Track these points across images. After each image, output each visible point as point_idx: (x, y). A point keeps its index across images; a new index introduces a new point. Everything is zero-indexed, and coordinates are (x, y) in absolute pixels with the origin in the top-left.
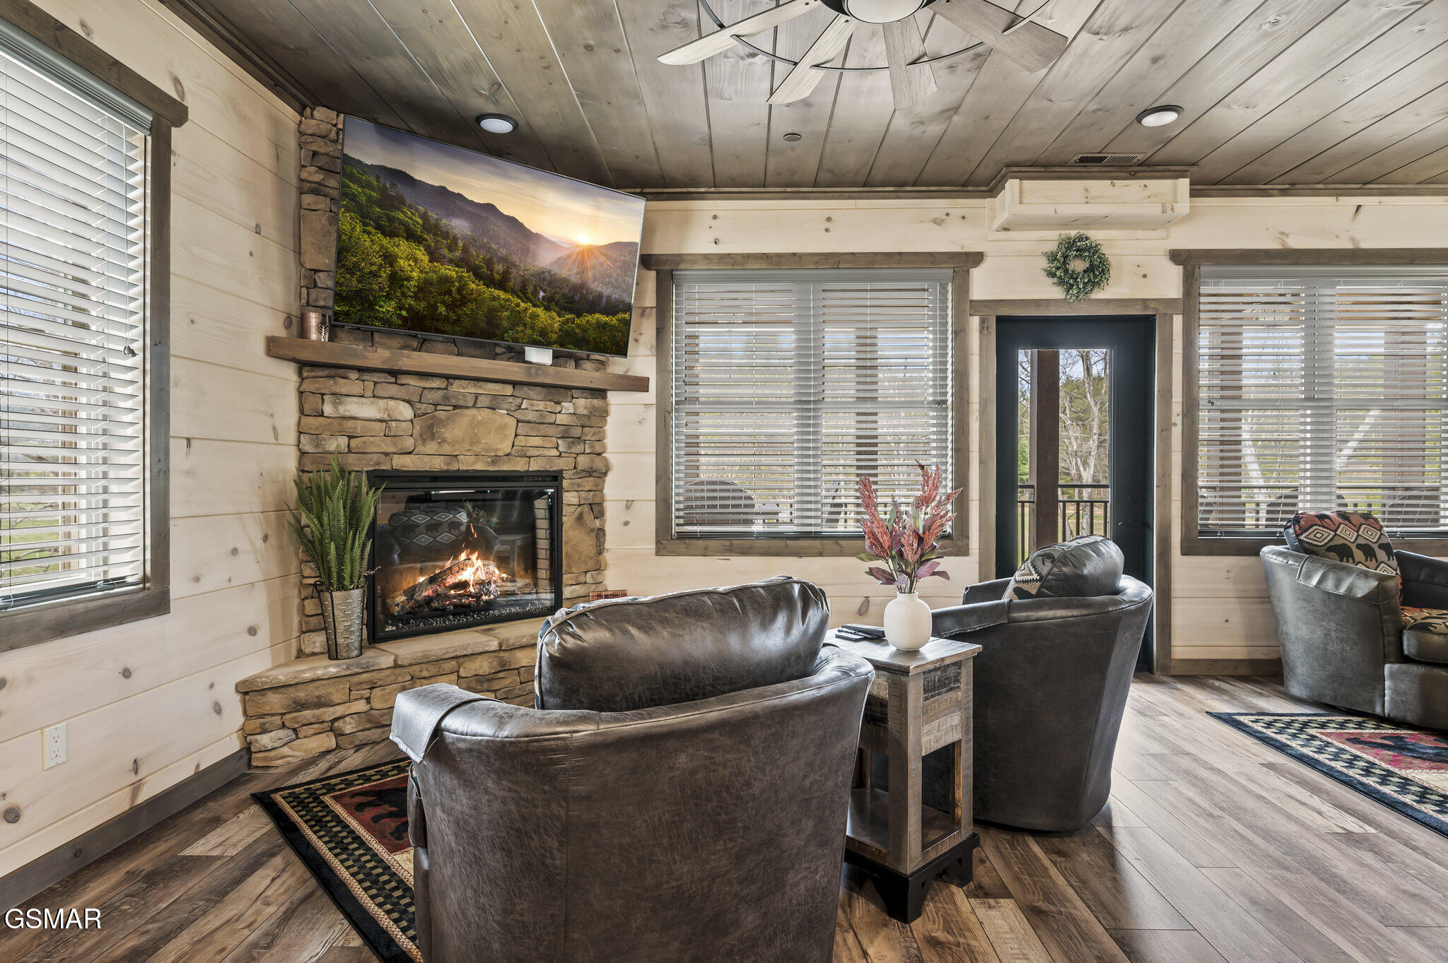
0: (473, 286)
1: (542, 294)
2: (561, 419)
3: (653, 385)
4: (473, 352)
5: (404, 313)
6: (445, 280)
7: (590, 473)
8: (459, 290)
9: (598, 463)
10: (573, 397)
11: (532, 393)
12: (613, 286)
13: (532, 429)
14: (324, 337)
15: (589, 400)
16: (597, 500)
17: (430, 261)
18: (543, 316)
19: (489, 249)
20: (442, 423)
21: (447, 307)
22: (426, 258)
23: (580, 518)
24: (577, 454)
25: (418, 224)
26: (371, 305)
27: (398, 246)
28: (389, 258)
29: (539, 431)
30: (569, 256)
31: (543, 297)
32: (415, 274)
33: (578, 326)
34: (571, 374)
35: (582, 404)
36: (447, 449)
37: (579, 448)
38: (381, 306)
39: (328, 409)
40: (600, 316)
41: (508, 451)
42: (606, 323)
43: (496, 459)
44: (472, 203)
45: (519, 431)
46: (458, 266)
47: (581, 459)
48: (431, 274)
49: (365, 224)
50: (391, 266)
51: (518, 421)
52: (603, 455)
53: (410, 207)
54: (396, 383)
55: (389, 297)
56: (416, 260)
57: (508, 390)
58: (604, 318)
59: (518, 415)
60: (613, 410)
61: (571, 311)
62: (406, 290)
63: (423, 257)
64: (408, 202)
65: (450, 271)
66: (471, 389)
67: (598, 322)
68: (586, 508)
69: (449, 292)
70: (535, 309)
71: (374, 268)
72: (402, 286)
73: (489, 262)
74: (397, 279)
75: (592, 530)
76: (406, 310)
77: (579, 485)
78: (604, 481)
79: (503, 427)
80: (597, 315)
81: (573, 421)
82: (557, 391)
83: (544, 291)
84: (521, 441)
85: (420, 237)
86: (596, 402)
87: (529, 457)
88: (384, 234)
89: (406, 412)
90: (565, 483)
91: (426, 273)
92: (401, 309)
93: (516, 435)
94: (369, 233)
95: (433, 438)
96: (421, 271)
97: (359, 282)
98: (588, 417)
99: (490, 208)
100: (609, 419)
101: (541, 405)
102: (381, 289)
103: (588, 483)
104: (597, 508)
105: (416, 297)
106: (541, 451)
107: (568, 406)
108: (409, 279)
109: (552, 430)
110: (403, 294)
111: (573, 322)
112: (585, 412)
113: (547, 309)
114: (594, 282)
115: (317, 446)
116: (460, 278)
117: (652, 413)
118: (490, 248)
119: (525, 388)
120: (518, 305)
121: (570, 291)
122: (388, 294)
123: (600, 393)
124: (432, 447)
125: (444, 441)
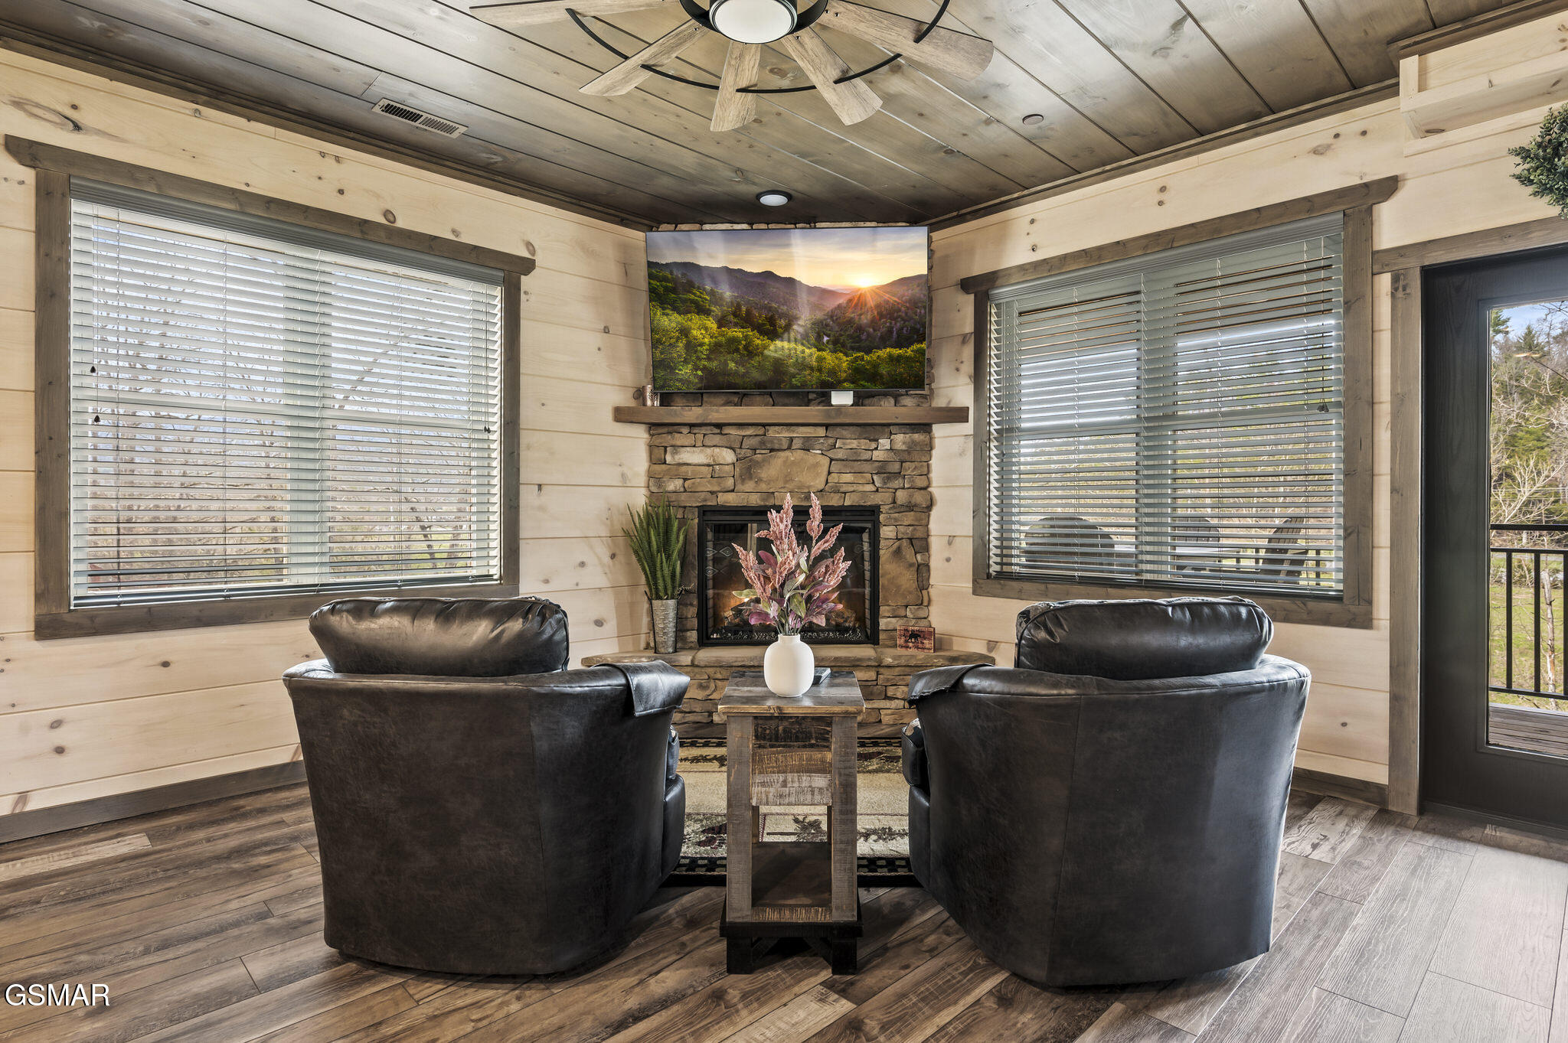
0: (758, 342)
1: (826, 339)
2: (878, 455)
3: (971, 414)
4: (786, 401)
5: (700, 373)
6: (733, 341)
7: (910, 507)
8: (746, 347)
9: (919, 498)
10: (891, 433)
11: (845, 432)
12: (903, 319)
13: (845, 466)
14: (657, 403)
15: (908, 436)
16: (918, 534)
17: (718, 328)
18: (830, 358)
19: (770, 309)
20: (758, 464)
21: (736, 363)
22: (715, 326)
23: (898, 553)
24: (896, 490)
25: (706, 300)
26: (672, 369)
27: (690, 320)
28: (684, 332)
29: (852, 468)
30: (850, 301)
31: (828, 342)
32: (706, 340)
33: (868, 362)
34: (884, 410)
35: (900, 440)
36: (763, 487)
37: (897, 483)
38: (680, 370)
39: (669, 459)
40: (892, 350)
41: (821, 487)
42: (899, 356)
43: (808, 496)
44: (751, 273)
45: (832, 469)
46: (743, 328)
47: (899, 493)
48: (720, 338)
49: (664, 309)
50: (687, 336)
51: (831, 460)
52: (929, 489)
53: (699, 288)
54: (721, 434)
55: (686, 362)
56: (706, 329)
57: (821, 431)
58: (896, 352)
59: (832, 454)
60: (937, 442)
61: (859, 350)
62: (700, 354)
63: (712, 325)
64: (697, 285)
65: (736, 333)
66: (785, 434)
67: (890, 356)
68: (905, 543)
69: (737, 350)
70: (820, 353)
71: (673, 341)
72: (696, 351)
73: (772, 320)
74: (692, 346)
75: (911, 565)
76: (701, 370)
77: (896, 520)
78: (929, 516)
79: (817, 465)
80: (888, 350)
81: (891, 456)
82: (872, 430)
83: (828, 336)
84: (835, 478)
85: (709, 310)
86: (916, 436)
87: (845, 493)
88: (679, 313)
89: (729, 456)
90: (882, 517)
91: (716, 337)
92: (696, 370)
93: (829, 473)
94: (667, 315)
95: (751, 478)
96: (711, 337)
97: (662, 353)
98: (908, 452)
99: (769, 275)
100: (934, 452)
101: (854, 444)
102: (679, 356)
103: (909, 518)
104: (921, 544)
105: (709, 359)
106: (855, 488)
107: (884, 443)
108: (702, 345)
109: (867, 467)
110: (699, 358)
111: (862, 359)
112: (904, 447)
113: (834, 351)
114: (880, 320)
115: (660, 487)
116: (746, 337)
117: (970, 446)
118: (771, 307)
119: (838, 429)
120: (803, 352)
121: (855, 331)
122: (685, 359)
123: (925, 427)
124: (750, 486)
125: (760, 480)
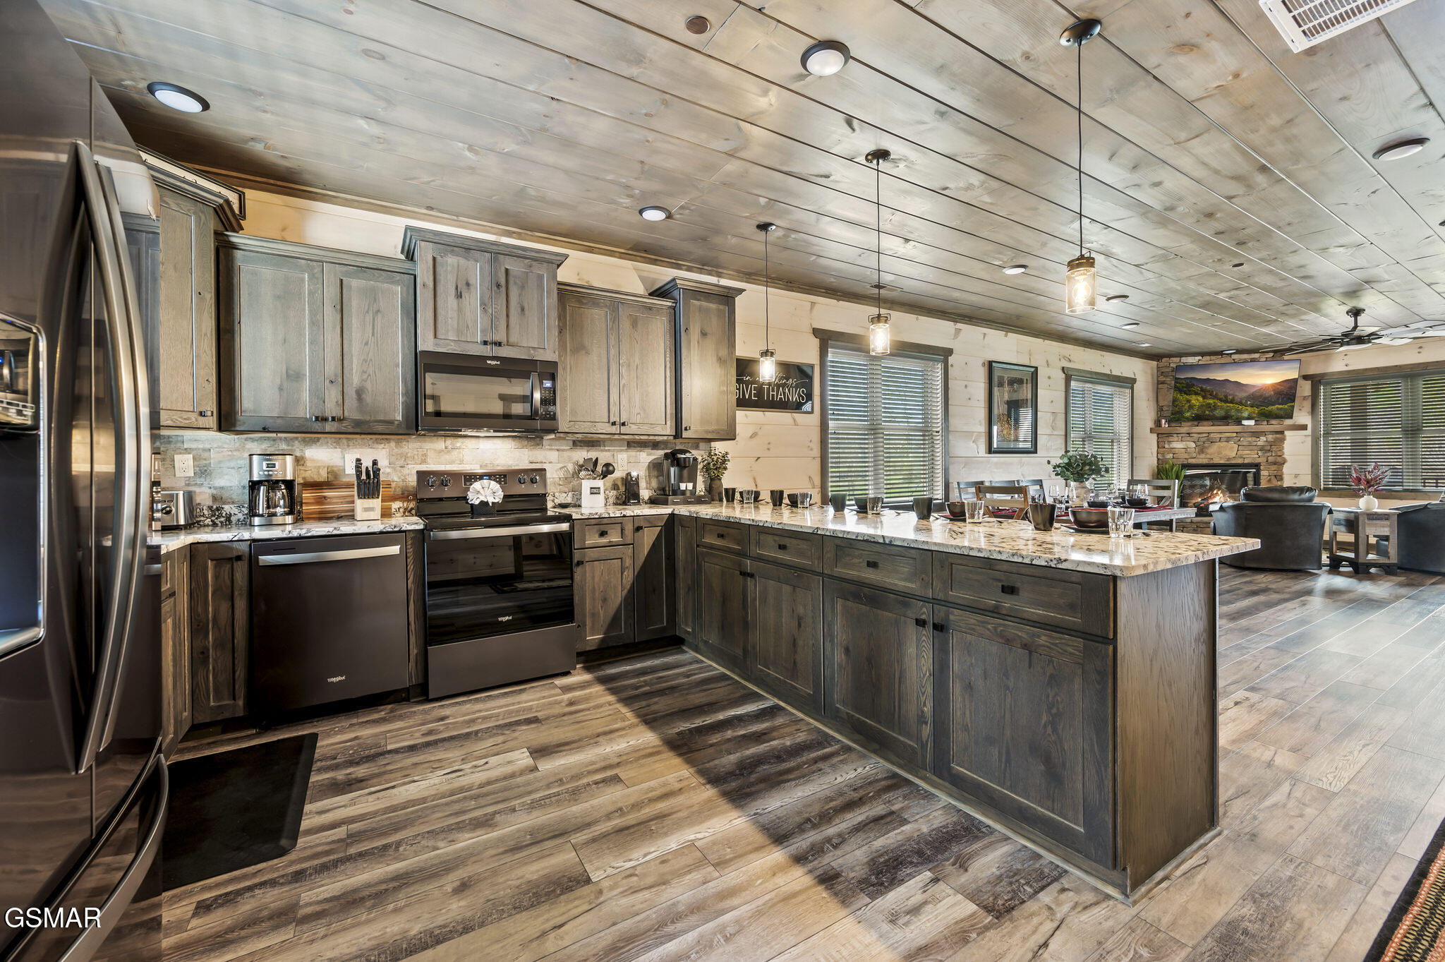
0: (1220, 405)
2: (1259, 443)
3: (1309, 427)
4: (1219, 423)
5: (1193, 415)
6: (1209, 405)
7: (1275, 463)
8: (1214, 407)
9: (1279, 459)
10: (1266, 436)
11: (1245, 436)
12: (1281, 395)
13: (1246, 448)
14: (1166, 426)
15: (1274, 436)
16: (1279, 473)
18: (1250, 410)
20: (1207, 448)
21: (1210, 412)
29: (1249, 448)
30: (1262, 388)
33: (1266, 410)
34: (1264, 427)
35: (1270, 437)
36: (1208, 456)
37: (1269, 454)
39: (1166, 446)
40: (1278, 406)
41: (1235, 456)
42: (1281, 408)
43: (1229, 459)
44: (1219, 380)
45: (1240, 449)
46: (1213, 399)
47: (1269, 458)
48: (1203, 403)
51: (1239, 446)
52: (1283, 457)
54: (1191, 437)
56: (1198, 400)
57: (1235, 435)
58: (1280, 406)
59: (1239, 443)
60: (1287, 438)
61: (1263, 405)
65: (1211, 401)
66: (1219, 436)
68: (1273, 477)
69: (1211, 408)
70: (1246, 408)
73: (1226, 396)
77: (1269, 469)
78: (1283, 467)
79: (1232, 448)
81: (1266, 444)
82: (1257, 434)
83: (1250, 401)
84: (1240, 452)
85: (1200, 393)
86: (1278, 436)
87: (1244, 458)
89: (1193, 445)
90: (1262, 468)
93: (1237, 450)
95: (1203, 453)
96: (1200, 403)
98: (1274, 442)
99: (1226, 380)
100: (1286, 442)
101: (1250, 439)
103: (1274, 467)
104: (1280, 477)
105: (1198, 410)
106: (1250, 456)
107: (1263, 439)
109: (1255, 448)
110: (1194, 410)
111: (1261, 409)
112: (1272, 440)
113: (1251, 407)
114: (1274, 395)
115: (1163, 456)
116: (1215, 403)
117: (1309, 440)
118: (1227, 391)
119: (1242, 435)
120: (1239, 408)
121: (1263, 399)
123: (1281, 432)
124: (1203, 456)
125: (1207, 454)
